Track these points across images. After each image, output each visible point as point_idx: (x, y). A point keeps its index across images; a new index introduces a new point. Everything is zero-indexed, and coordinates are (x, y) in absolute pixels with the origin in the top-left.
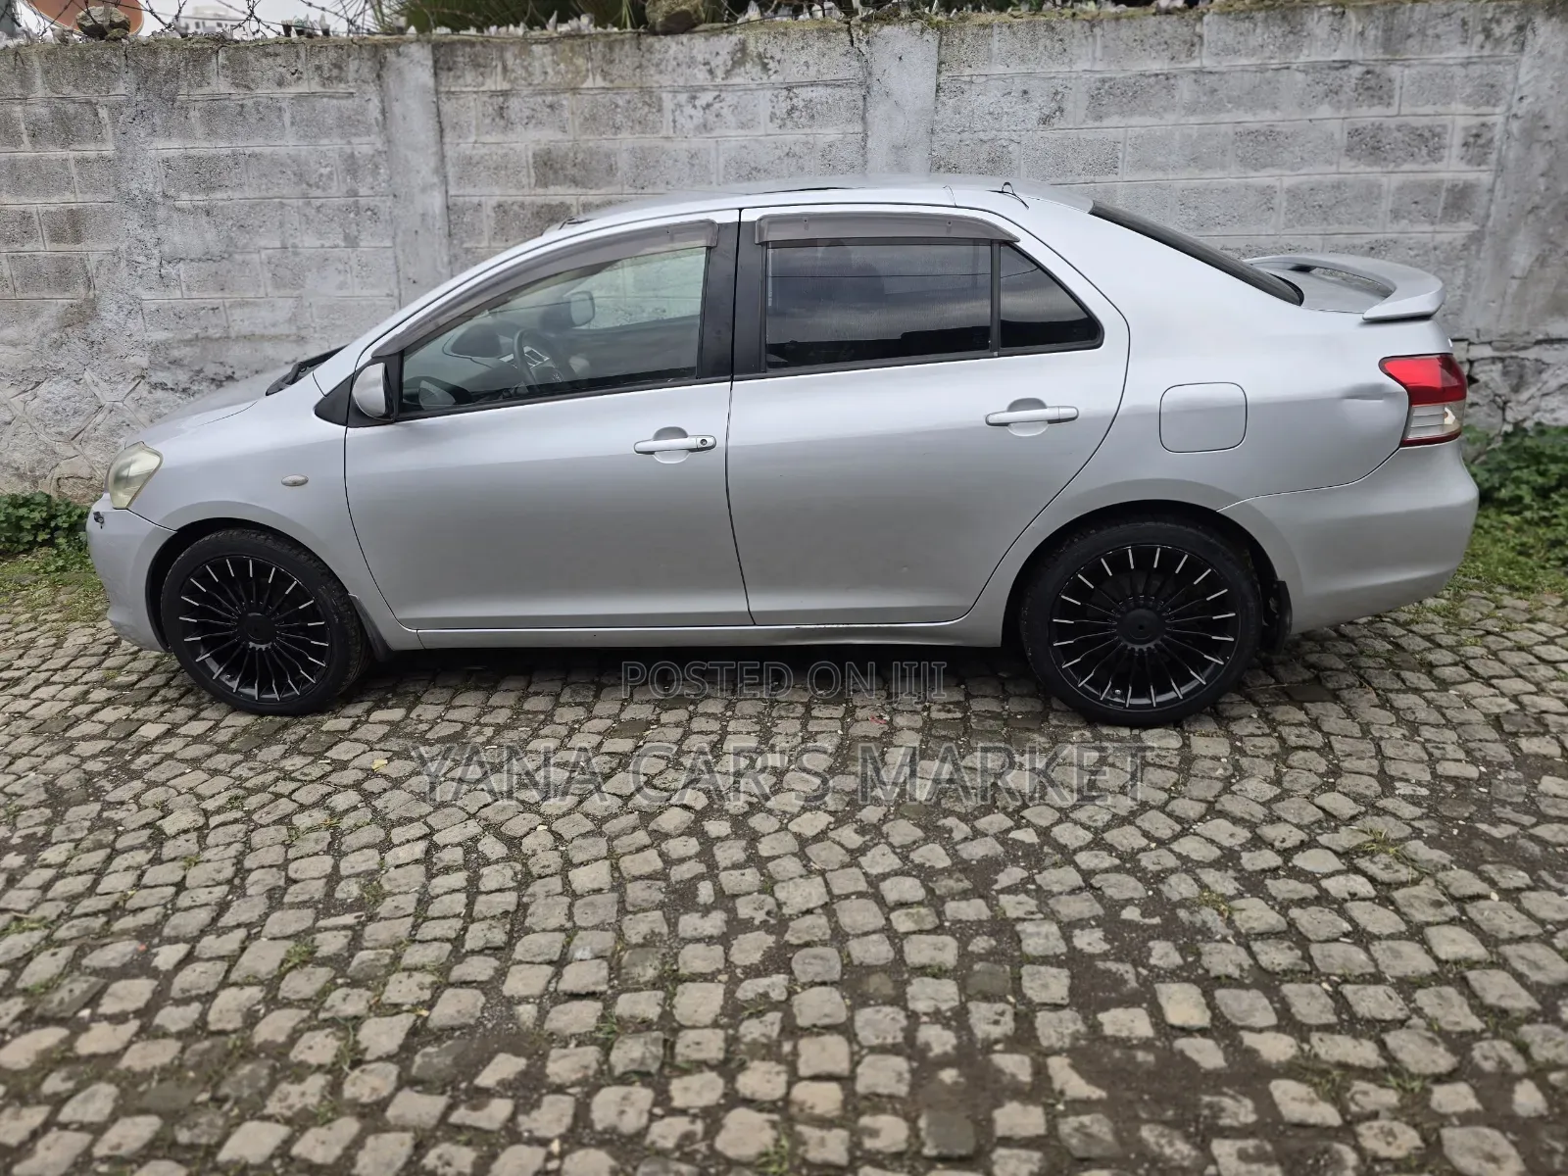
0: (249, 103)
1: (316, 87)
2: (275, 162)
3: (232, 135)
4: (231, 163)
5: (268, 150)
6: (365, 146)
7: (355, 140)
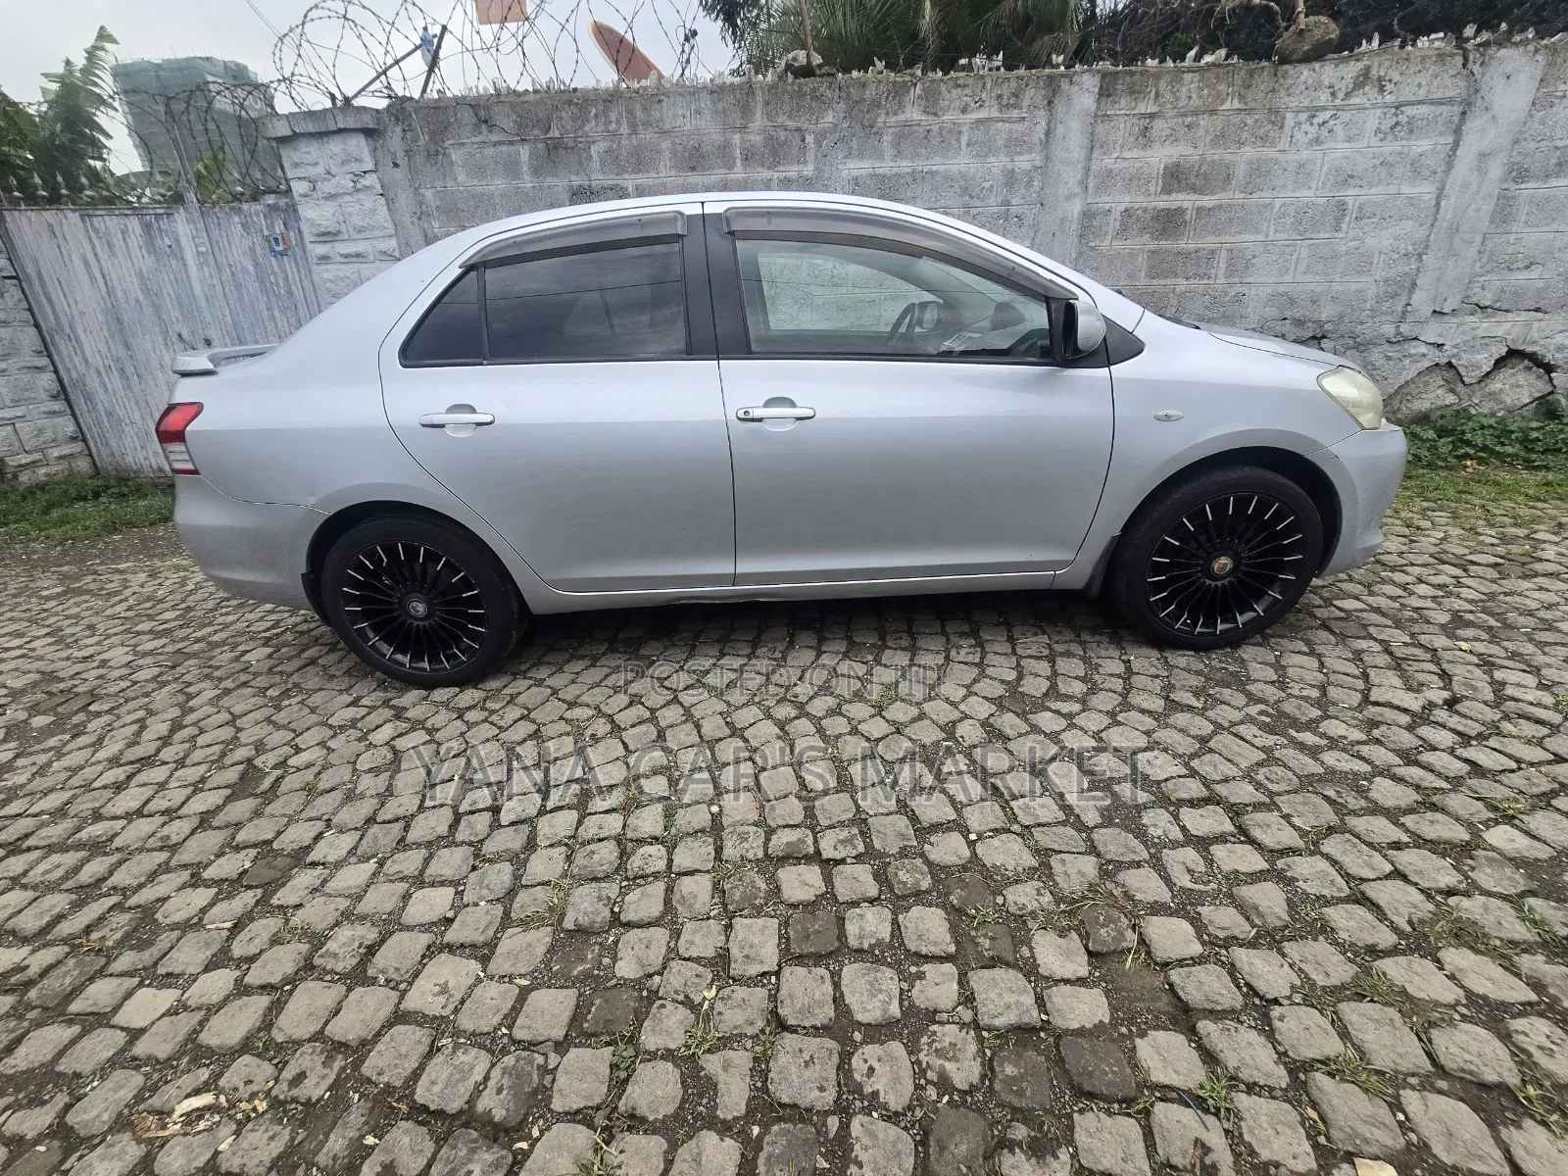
0: (935, 128)
1: (995, 114)
2: (948, 178)
3: (916, 156)
4: (909, 180)
5: (941, 168)
6: (1023, 162)
7: (1018, 158)
